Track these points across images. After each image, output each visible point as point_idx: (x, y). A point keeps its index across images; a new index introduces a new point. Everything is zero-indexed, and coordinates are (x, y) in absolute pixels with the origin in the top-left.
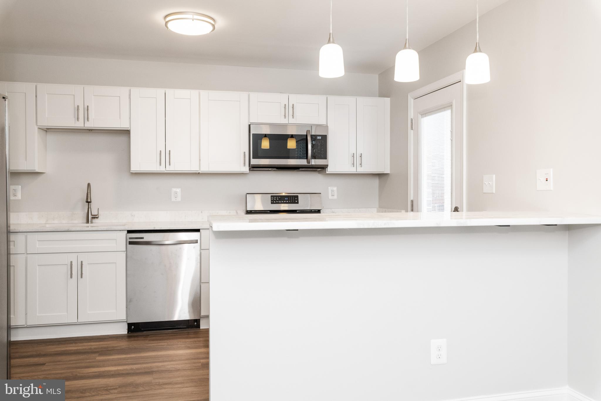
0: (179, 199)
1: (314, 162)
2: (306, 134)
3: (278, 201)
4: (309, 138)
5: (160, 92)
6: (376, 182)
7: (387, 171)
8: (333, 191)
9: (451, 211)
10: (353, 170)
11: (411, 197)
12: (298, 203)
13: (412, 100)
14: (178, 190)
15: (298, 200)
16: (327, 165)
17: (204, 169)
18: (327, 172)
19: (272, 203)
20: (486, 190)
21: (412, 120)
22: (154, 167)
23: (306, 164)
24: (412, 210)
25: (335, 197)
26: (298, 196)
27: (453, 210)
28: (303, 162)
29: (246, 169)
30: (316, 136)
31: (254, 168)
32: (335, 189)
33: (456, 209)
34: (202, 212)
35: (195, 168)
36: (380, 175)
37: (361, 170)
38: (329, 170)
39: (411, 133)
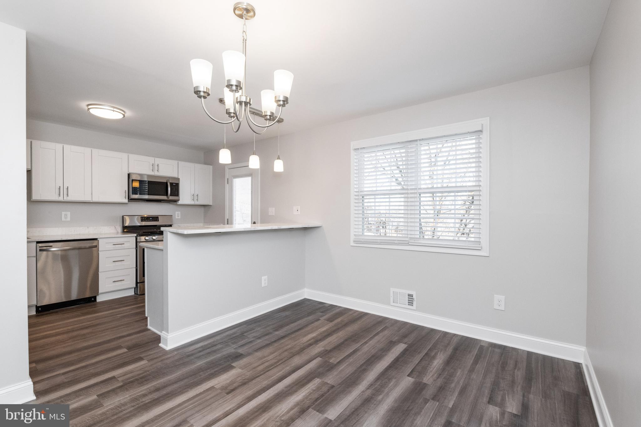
0: (69, 219)
1: (171, 198)
2: (166, 182)
3: (145, 220)
4: (169, 184)
5: (59, 146)
6: (202, 209)
7: (211, 204)
8: (178, 214)
9: (251, 223)
10: (192, 203)
11: (227, 217)
12: (158, 221)
13: (228, 169)
14: (69, 214)
15: (158, 219)
16: (179, 200)
17: (95, 199)
18: (178, 204)
19: (141, 221)
20: (270, 214)
21: (228, 179)
22: (55, 198)
23: (167, 199)
24: (228, 224)
25: (179, 217)
26: (158, 217)
27: (253, 223)
28: (164, 197)
29: (126, 201)
30: (173, 183)
31: (130, 200)
32: (179, 213)
33: (254, 223)
34: (88, 228)
35: (88, 199)
36: (204, 206)
37: (197, 203)
38: (180, 202)
39: (227, 186)
